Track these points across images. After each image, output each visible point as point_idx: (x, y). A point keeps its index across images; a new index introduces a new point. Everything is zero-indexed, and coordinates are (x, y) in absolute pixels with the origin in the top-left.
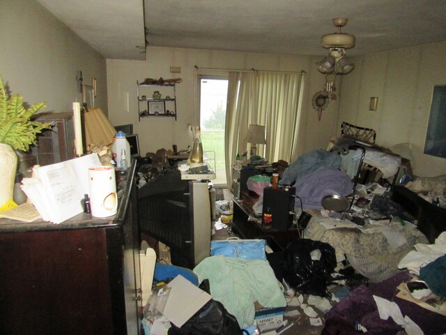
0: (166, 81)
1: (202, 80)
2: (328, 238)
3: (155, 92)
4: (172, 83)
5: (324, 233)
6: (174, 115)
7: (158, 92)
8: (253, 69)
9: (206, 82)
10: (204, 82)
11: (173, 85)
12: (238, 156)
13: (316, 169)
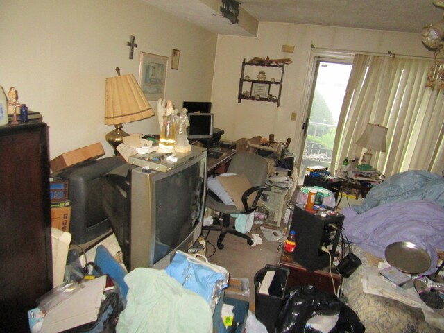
0: (275, 61)
1: (321, 63)
2: (360, 306)
3: (260, 73)
4: (281, 63)
5: (359, 296)
6: (277, 101)
7: (263, 73)
8: (390, 53)
9: (325, 66)
10: (323, 66)
11: (280, 66)
12: (346, 160)
13: (408, 198)
